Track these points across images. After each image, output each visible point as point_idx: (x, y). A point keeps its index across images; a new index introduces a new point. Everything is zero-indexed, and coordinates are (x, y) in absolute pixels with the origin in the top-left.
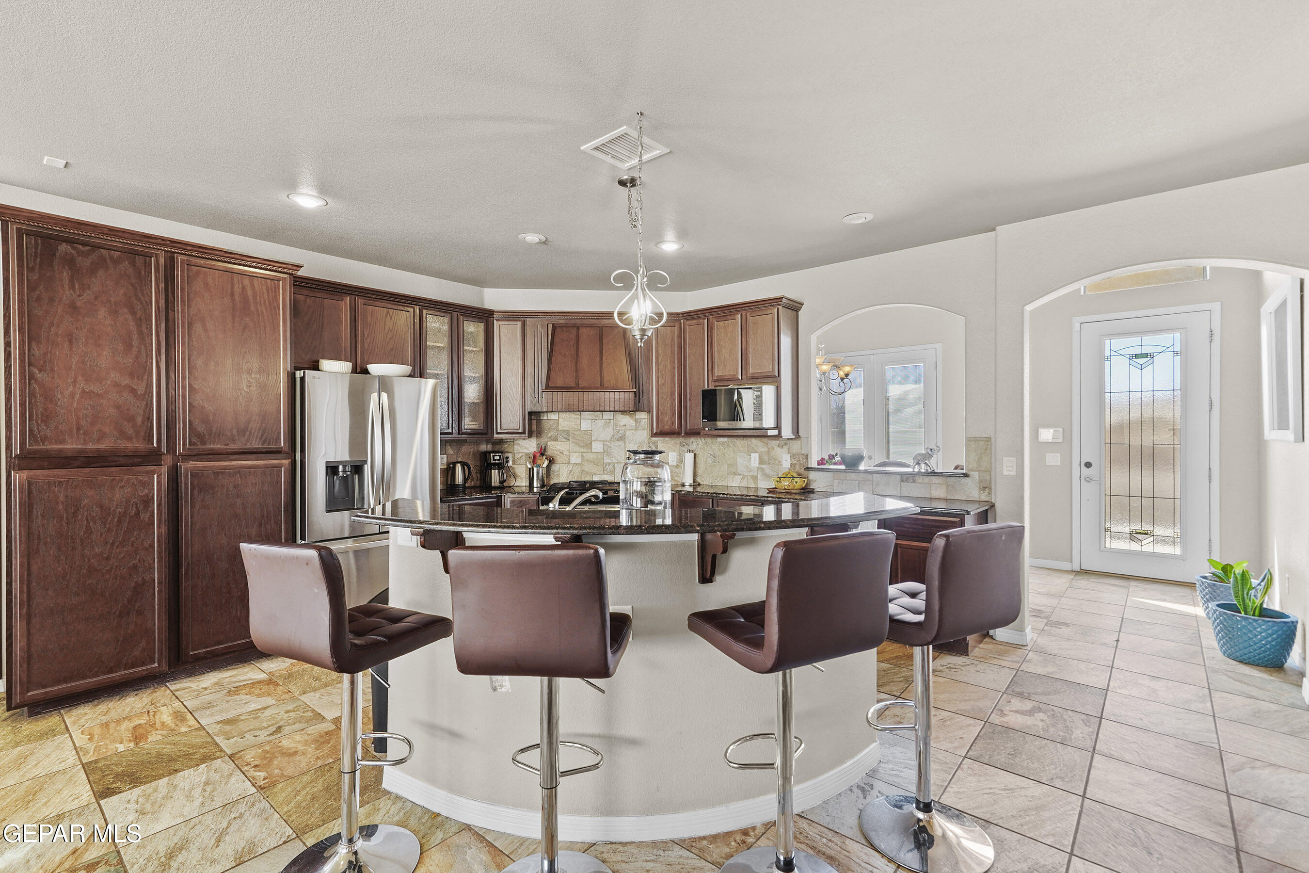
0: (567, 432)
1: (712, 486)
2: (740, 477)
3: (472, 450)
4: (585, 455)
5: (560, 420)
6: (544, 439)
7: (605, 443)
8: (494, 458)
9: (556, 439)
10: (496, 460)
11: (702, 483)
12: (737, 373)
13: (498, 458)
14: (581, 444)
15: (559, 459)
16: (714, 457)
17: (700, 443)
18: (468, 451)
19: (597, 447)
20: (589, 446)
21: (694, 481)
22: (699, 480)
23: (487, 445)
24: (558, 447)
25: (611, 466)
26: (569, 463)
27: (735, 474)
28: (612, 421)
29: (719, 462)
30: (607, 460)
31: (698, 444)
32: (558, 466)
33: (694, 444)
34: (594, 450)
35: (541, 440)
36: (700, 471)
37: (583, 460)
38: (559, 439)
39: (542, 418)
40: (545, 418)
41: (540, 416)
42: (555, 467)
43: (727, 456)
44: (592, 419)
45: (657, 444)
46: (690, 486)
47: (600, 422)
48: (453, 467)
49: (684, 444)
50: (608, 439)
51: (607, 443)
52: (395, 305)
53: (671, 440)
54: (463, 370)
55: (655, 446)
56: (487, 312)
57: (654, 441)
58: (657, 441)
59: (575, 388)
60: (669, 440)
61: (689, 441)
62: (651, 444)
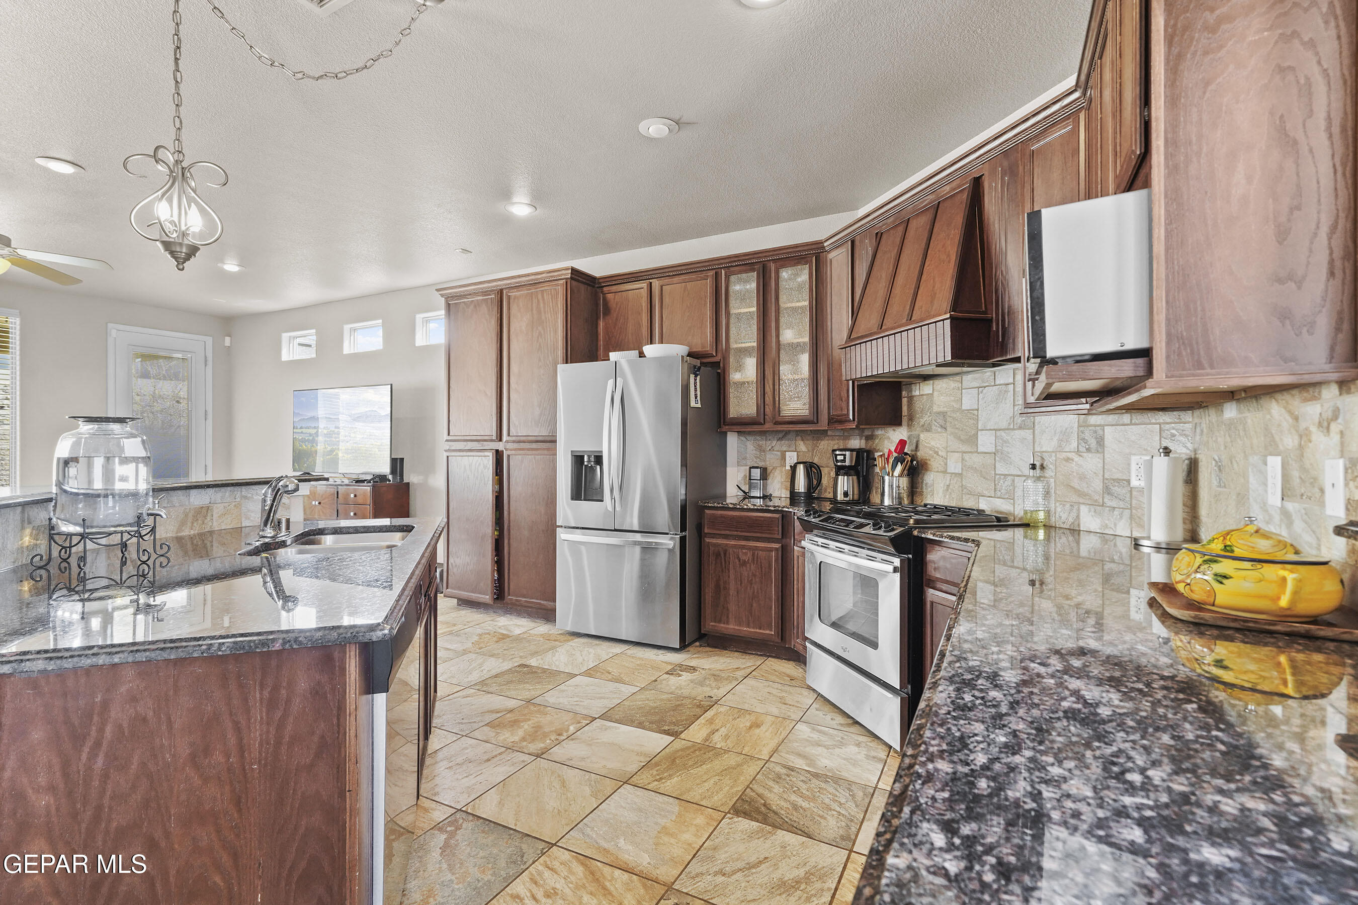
0: (944, 414)
4: (966, 457)
5: (936, 394)
6: (916, 431)
7: (998, 433)
8: (845, 458)
9: (930, 430)
10: (840, 461)
13: (841, 458)
14: (962, 437)
15: (932, 463)
19: (986, 442)
20: (972, 440)
24: (933, 443)
25: (1009, 481)
26: (945, 472)
28: (1011, 387)
30: (1001, 469)
34: (981, 449)
36: (1203, 509)
37: (963, 466)
38: (934, 427)
39: (914, 394)
40: (917, 393)
41: (911, 391)
44: (979, 388)
45: (1101, 432)
46: (1158, 548)
47: (991, 392)
48: (794, 468)
49: (1174, 431)
50: (1004, 425)
51: (1002, 433)
52: (693, 276)
53: (1136, 424)
54: (778, 336)
55: (1096, 438)
56: (813, 247)
57: (1095, 426)
58: (1102, 426)
59: (875, 333)
60: (1131, 424)
61: (1189, 422)
62: (1087, 435)
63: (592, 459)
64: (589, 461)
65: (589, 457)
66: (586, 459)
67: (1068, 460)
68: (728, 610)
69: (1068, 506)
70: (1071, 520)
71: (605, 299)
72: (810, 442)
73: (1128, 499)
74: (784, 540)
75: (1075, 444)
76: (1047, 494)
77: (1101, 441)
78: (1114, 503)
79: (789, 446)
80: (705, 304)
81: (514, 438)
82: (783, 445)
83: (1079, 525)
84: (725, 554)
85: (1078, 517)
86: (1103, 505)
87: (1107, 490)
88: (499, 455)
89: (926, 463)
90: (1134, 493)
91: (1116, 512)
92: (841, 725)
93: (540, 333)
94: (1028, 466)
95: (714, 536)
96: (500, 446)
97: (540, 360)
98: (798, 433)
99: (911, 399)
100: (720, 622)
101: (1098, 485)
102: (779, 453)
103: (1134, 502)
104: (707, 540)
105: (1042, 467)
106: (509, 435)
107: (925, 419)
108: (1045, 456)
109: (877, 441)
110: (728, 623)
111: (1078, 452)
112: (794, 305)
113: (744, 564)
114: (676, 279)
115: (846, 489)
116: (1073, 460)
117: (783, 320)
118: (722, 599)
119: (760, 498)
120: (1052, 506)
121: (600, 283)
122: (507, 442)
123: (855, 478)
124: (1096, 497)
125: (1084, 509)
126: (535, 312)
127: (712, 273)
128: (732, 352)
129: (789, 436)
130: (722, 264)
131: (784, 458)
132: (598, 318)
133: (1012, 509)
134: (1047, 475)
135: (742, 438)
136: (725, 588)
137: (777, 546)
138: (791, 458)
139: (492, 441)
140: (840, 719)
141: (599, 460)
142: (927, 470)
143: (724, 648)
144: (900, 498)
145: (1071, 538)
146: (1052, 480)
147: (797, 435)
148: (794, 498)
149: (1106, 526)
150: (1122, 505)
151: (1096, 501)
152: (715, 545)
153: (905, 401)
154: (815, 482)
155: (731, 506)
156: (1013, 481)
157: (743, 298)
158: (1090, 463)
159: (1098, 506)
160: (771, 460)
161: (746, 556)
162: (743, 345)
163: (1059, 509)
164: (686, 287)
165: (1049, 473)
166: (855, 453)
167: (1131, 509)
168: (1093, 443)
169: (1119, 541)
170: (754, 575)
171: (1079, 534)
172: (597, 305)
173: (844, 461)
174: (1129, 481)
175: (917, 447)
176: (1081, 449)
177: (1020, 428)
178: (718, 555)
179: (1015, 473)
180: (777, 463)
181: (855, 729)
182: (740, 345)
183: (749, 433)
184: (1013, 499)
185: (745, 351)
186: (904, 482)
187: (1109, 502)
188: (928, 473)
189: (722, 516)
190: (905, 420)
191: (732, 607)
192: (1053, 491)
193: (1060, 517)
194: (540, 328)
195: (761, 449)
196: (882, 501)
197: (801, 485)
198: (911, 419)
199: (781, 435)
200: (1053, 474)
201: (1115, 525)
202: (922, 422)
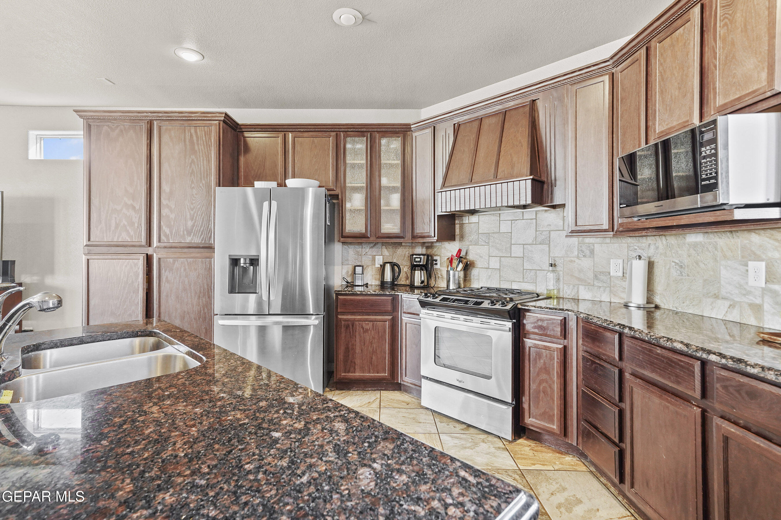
0: (487, 235)
1: (677, 313)
2: (727, 303)
3: (407, 252)
4: (503, 259)
5: (480, 223)
6: (466, 243)
7: (525, 246)
8: (421, 260)
9: (477, 244)
10: (417, 262)
11: (662, 305)
12: (691, 114)
13: (419, 259)
14: (501, 248)
15: (479, 264)
16: (681, 267)
17: (661, 246)
18: (403, 254)
19: (517, 251)
20: (507, 250)
21: (649, 301)
22: (658, 300)
23: (422, 248)
25: (533, 273)
26: (487, 268)
27: (716, 297)
28: (534, 221)
29: (688, 275)
30: (527, 266)
31: (657, 248)
32: (478, 269)
33: (652, 247)
34: (513, 255)
35: (464, 243)
36: (659, 287)
37: (501, 265)
38: (479, 242)
39: (464, 222)
40: (467, 222)
41: (462, 220)
42: (474, 272)
43: (702, 265)
44: (512, 220)
45: (593, 247)
46: (639, 308)
47: (520, 223)
48: (383, 267)
49: (636, 247)
50: (530, 241)
51: (529, 247)
52: (320, 134)
53: (613, 243)
54: (380, 181)
55: (589, 250)
56: (404, 127)
57: (589, 243)
58: (593, 244)
59: (467, 184)
60: (611, 243)
61: (644, 243)
62: (584, 248)
63: (248, 261)
64: (245, 263)
65: (245, 259)
66: (242, 261)
67: (571, 261)
68: (355, 363)
69: (571, 286)
70: (573, 294)
71: (245, 141)
72: (391, 250)
73: (609, 282)
74: (394, 313)
75: (576, 253)
76: (558, 280)
77: (592, 252)
78: (600, 284)
79: (378, 252)
80: (328, 155)
81: (165, 245)
82: (374, 251)
83: (578, 297)
84: (353, 326)
85: (578, 292)
86: (593, 286)
87: (596, 277)
88: (149, 259)
89: (474, 263)
90: (612, 279)
91: (602, 289)
92: (463, 429)
93: (193, 160)
94: (548, 265)
95: (343, 313)
96: (150, 251)
97: (192, 182)
98: (383, 244)
99: (462, 225)
100: (349, 372)
101: (591, 275)
102: (371, 257)
103: (612, 284)
104: (340, 317)
105: (555, 265)
106: (159, 241)
107: (474, 237)
108: (556, 259)
109: (435, 249)
110: (354, 372)
111: (578, 257)
112: (390, 162)
113: (367, 331)
114: (306, 134)
115: (423, 279)
116: (575, 261)
117: (383, 171)
118: (350, 356)
119: (361, 286)
120: (561, 287)
121: (241, 128)
122: (158, 247)
123: (425, 271)
124: (589, 281)
125: (581, 288)
126: (188, 143)
127: (334, 134)
128: (348, 189)
129: (377, 246)
130: (341, 128)
131: (374, 260)
132: (238, 155)
133: (535, 289)
134: (557, 270)
135: (346, 247)
136: (352, 349)
137: (390, 317)
138: (379, 261)
139: (141, 246)
140: (459, 427)
141: (254, 262)
142: (474, 267)
143: (349, 389)
144: (459, 284)
145: (573, 304)
146: (561, 273)
147: (383, 245)
148: (383, 285)
149: (595, 297)
150: (605, 285)
151: (589, 283)
152: (346, 320)
153: (457, 227)
154: (397, 274)
155: (359, 293)
156: (536, 273)
157: (356, 153)
158: (586, 263)
159: (589, 285)
160: (366, 261)
161: (368, 326)
162: (356, 185)
163: (565, 288)
164: (313, 141)
165: (558, 268)
166: (426, 257)
167: (610, 287)
168: (588, 253)
169: (603, 304)
170: (373, 338)
171: (578, 302)
172: (238, 145)
173: (420, 261)
174: (609, 273)
175: (466, 253)
176: (580, 255)
177: (540, 244)
178: (347, 327)
179: (537, 269)
180: (369, 263)
181: (472, 430)
182: (353, 185)
183: (351, 243)
184: (536, 283)
185: (356, 189)
186: (462, 274)
187: (596, 283)
188: (475, 269)
189: (351, 300)
190: (457, 238)
191: (358, 361)
192: (561, 278)
193: (566, 292)
194: (193, 157)
195: (358, 253)
196: (448, 286)
197: (388, 277)
198: (462, 237)
199: (372, 245)
200: (562, 269)
201: (601, 296)
202: (470, 238)
